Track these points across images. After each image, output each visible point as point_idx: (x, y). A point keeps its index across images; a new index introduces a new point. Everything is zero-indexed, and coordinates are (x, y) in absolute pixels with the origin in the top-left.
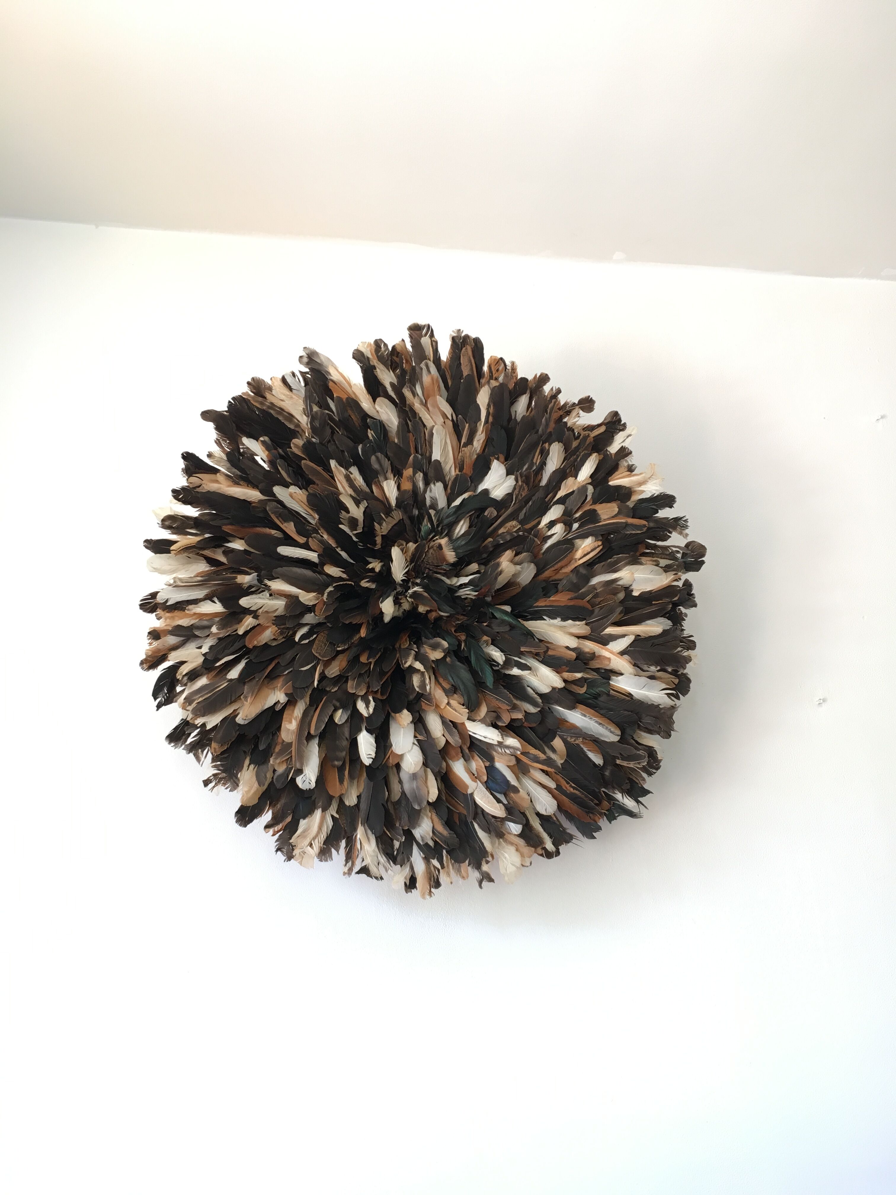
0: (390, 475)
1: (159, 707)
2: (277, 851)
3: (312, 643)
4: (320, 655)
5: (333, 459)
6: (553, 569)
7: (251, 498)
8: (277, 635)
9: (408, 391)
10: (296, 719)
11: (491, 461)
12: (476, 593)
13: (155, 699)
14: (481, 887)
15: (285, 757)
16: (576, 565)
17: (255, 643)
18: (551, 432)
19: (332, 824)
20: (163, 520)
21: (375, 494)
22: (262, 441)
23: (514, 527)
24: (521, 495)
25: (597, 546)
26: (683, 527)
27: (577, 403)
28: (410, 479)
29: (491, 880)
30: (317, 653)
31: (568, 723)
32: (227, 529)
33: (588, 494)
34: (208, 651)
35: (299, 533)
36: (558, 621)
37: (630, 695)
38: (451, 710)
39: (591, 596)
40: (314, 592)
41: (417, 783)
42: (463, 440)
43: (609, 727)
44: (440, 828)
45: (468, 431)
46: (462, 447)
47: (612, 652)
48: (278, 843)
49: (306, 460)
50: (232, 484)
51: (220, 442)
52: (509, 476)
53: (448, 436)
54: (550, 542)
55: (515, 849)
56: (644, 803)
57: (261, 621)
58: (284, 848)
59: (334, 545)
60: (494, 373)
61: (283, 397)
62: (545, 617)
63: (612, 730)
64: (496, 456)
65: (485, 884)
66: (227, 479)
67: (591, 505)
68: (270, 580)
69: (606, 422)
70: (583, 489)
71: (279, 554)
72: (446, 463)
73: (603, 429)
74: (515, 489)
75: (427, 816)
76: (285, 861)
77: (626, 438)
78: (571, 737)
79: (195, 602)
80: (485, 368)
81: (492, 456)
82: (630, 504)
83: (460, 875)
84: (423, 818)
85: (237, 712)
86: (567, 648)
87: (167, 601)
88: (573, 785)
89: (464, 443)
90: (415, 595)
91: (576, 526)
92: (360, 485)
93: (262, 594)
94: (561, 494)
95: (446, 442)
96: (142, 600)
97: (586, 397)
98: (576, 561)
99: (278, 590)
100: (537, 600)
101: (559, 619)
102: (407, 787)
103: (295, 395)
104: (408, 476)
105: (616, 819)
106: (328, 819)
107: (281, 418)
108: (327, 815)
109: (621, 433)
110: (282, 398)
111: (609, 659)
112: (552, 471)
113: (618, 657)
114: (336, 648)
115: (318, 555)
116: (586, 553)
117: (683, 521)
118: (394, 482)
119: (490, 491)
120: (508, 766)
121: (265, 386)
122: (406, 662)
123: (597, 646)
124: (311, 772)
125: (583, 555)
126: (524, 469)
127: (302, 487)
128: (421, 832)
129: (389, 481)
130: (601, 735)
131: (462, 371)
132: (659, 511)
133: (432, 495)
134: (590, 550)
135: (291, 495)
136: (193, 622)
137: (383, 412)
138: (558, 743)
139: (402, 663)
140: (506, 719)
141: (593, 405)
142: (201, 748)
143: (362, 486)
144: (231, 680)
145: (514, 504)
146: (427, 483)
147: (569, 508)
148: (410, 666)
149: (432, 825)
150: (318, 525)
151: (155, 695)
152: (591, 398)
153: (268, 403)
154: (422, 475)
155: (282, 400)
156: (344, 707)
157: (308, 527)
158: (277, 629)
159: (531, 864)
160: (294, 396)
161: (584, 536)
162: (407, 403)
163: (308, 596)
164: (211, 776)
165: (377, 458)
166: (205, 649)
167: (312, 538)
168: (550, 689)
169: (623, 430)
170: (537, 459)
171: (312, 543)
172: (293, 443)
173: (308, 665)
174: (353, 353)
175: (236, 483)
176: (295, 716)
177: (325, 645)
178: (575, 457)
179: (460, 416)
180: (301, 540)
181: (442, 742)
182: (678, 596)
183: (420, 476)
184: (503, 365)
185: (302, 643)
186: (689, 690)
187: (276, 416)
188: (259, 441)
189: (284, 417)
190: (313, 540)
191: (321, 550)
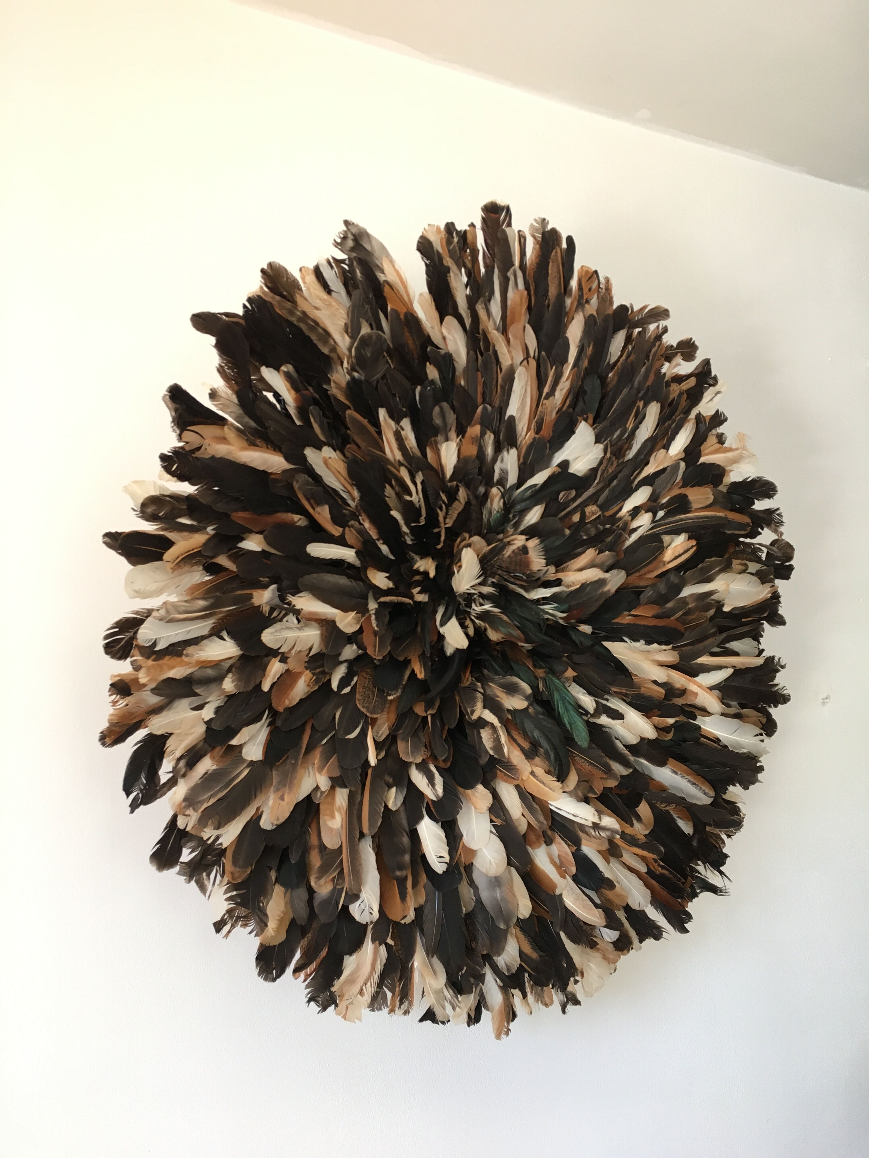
0: (453, 434)
1: (134, 806)
2: (309, 1001)
3: (354, 691)
4: (368, 711)
5: (382, 407)
6: (638, 574)
7: (273, 467)
8: (311, 685)
9: (482, 308)
10: (339, 810)
11: (577, 423)
12: (564, 615)
13: (128, 795)
14: (564, 1012)
15: (331, 874)
16: (664, 569)
17: (287, 702)
18: (649, 386)
19: (387, 956)
20: (144, 505)
21: (429, 460)
22: (284, 372)
23: (593, 514)
24: (607, 471)
25: (690, 546)
26: (778, 523)
27: (675, 345)
28: (476, 441)
29: (577, 1002)
30: (363, 707)
31: (654, 782)
32: (239, 517)
33: (679, 472)
34: (214, 716)
35: (334, 521)
36: (640, 645)
37: (718, 740)
38: (537, 782)
39: (681, 613)
40: (353, 611)
41: (501, 892)
42: (546, 390)
43: (703, 788)
44: (528, 950)
45: (551, 378)
46: (545, 399)
47: (700, 686)
48: (309, 990)
49: (351, 409)
50: (245, 444)
51: (225, 372)
52: (597, 444)
53: (529, 383)
54: (634, 537)
55: (602, 956)
56: (726, 874)
57: (292, 664)
58: (319, 997)
59: (375, 536)
60: (585, 292)
61: (318, 303)
62: (626, 639)
63: (706, 791)
64: (585, 416)
65: (570, 1007)
66: (239, 436)
67: (681, 488)
68: (293, 595)
69: (696, 372)
70: (675, 467)
71: (309, 555)
72: (520, 419)
73: (692, 381)
74: (601, 463)
75: (511, 934)
76: (318, 1013)
77: (714, 395)
78: (662, 802)
79: (195, 641)
80: (574, 283)
81: (580, 416)
82: (723, 488)
83: (542, 1001)
84: (508, 940)
85: (260, 811)
86: (655, 682)
87: (155, 644)
88: (662, 863)
89: (545, 395)
90: (484, 616)
91: (661, 514)
92: (411, 446)
93: (285, 619)
94: (649, 470)
95: (526, 391)
96: (106, 637)
97: (687, 340)
98: (664, 565)
99: (310, 613)
100: (618, 614)
101: (643, 642)
102: (485, 895)
103: (336, 300)
104: (473, 436)
105: (697, 897)
106: (382, 950)
107: (314, 338)
108: (380, 946)
109: (711, 388)
110: (317, 305)
111: (696, 694)
112: (643, 441)
113: (707, 692)
114: (386, 697)
115: (356, 553)
116: (677, 554)
117: (778, 515)
118: (455, 444)
119: (571, 462)
120: (599, 851)
121: (287, 278)
122: (473, 712)
123: (684, 677)
124: (371, 896)
125: (673, 557)
126: (615, 436)
127: (336, 447)
128: (506, 958)
129: (449, 442)
130: (692, 797)
131: (548, 285)
132: (756, 501)
133: (503, 466)
134: (682, 552)
135: (326, 463)
136: (189, 671)
137: (450, 340)
138: (644, 809)
139: (467, 712)
140: (598, 788)
141: (695, 352)
142: (205, 871)
143: (413, 449)
144: (252, 763)
145: (598, 483)
146: (498, 449)
147: (658, 490)
148: (480, 718)
149: (518, 946)
150: (359, 508)
151: (127, 790)
152: (694, 342)
153: (299, 311)
154: (492, 436)
155: (317, 308)
156: (397, 783)
157: (344, 511)
158: (312, 675)
159: (615, 970)
160: (334, 303)
161: (676, 532)
162: (481, 327)
163: (347, 617)
164: (224, 915)
165: (442, 409)
166: (208, 713)
167: (349, 527)
168: (638, 740)
169: (714, 385)
170: (630, 425)
171: (348, 535)
172: (332, 380)
173: (355, 729)
174: (419, 242)
175: (252, 444)
176: (337, 806)
177: (373, 692)
178: (670, 422)
179: (543, 353)
180: (336, 531)
181: (523, 828)
182: (768, 612)
183: (490, 439)
184: (597, 281)
185: (343, 692)
186: (775, 731)
187: (307, 332)
188: (281, 372)
189: (319, 336)
190: (350, 531)
191: (359, 545)
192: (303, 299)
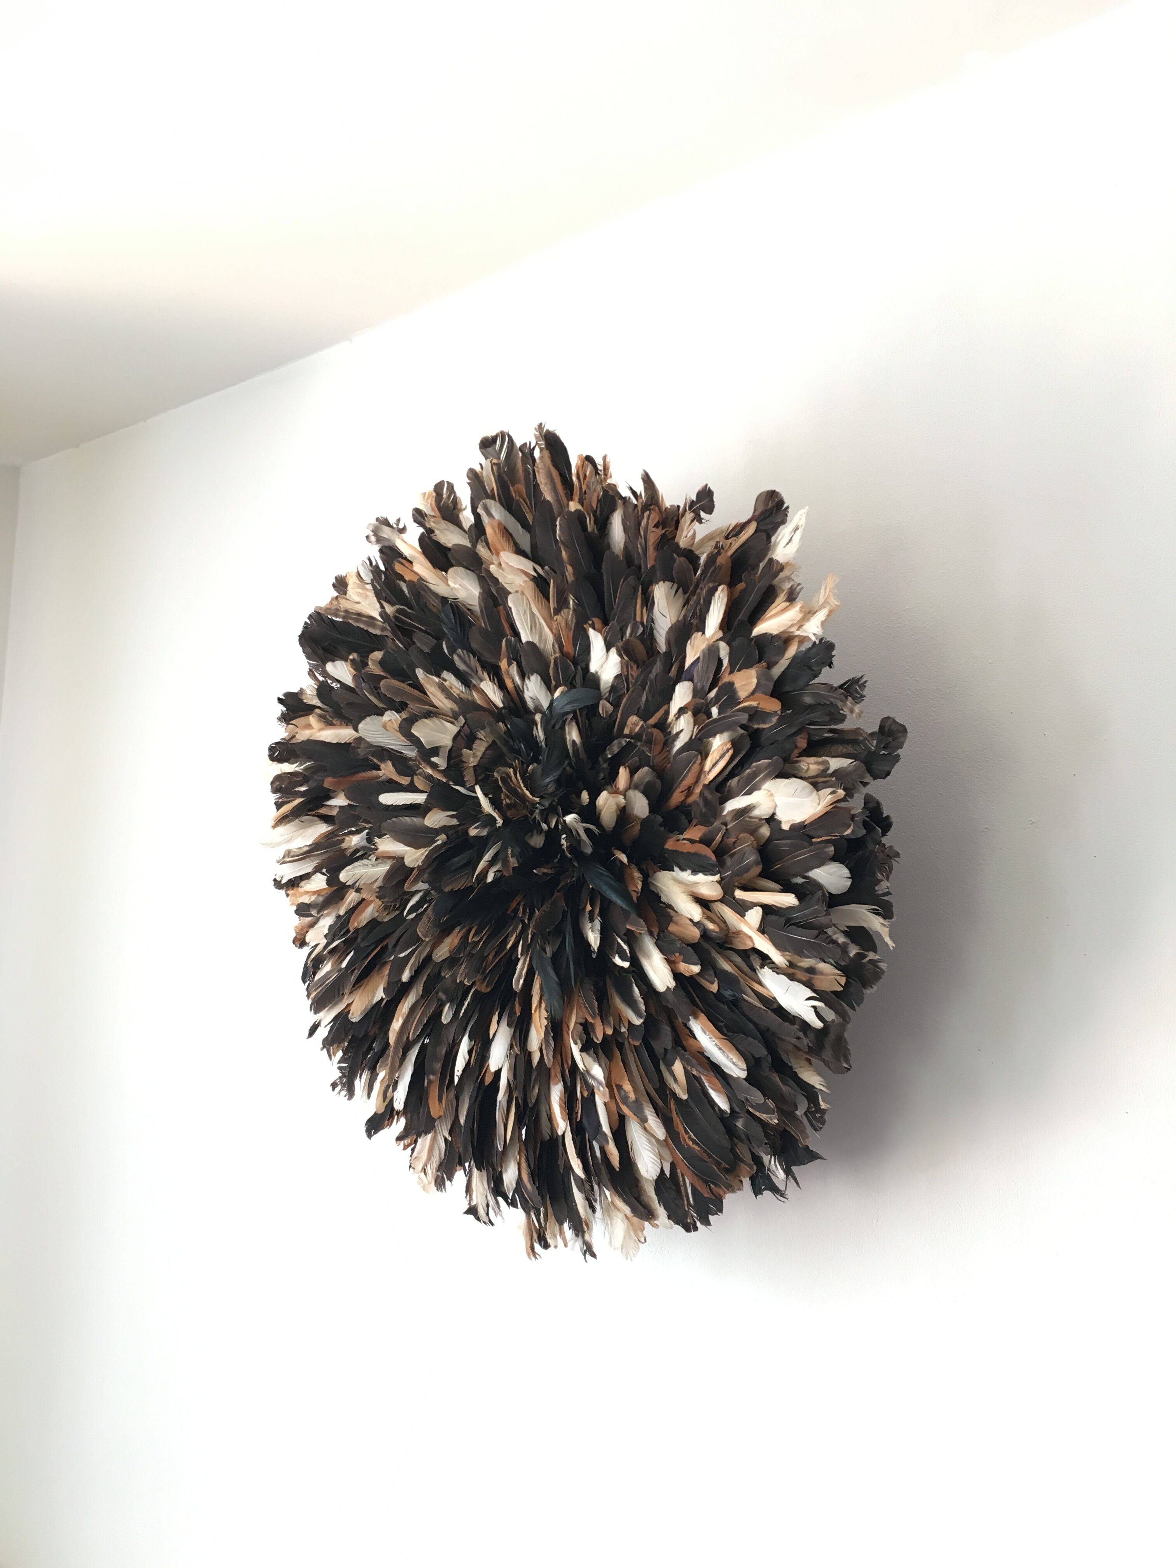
0: (484, 674)
3: (419, 917)
4: (422, 935)
5: (419, 668)
6: (680, 789)
7: (344, 739)
8: (380, 911)
9: (483, 547)
10: (403, 1016)
11: (587, 632)
14: (585, 1260)
16: (707, 782)
17: (356, 924)
18: (653, 566)
19: (445, 1146)
21: (479, 702)
22: (351, 660)
23: (636, 725)
24: (632, 676)
25: (728, 747)
26: (856, 698)
27: (694, 499)
28: (508, 674)
29: (593, 1255)
30: (422, 932)
31: (694, 1038)
32: (328, 782)
33: (721, 656)
34: (328, 932)
35: (400, 772)
36: (688, 875)
39: (721, 835)
40: (420, 848)
41: (499, 1115)
43: (731, 1056)
45: (554, 590)
46: (554, 615)
47: (750, 927)
49: (387, 678)
50: (324, 726)
51: (313, 672)
52: (611, 650)
53: (532, 604)
54: (677, 746)
55: (622, 1218)
56: (796, 1176)
57: (364, 895)
59: (444, 780)
61: (357, 599)
62: (675, 867)
63: (734, 1060)
64: (590, 622)
65: (589, 1257)
66: (321, 720)
67: (728, 675)
68: (378, 838)
69: (756, 513)
70: (712, 651)
71: (382, 804)
72: (544, 641)
73: (753, 528)
74: (622, 667)
77: (792, 534)
79: (307, 877)
80: (575, 476)
81: (586, 625)
82: (780, 667)
84: (511, 1162)
86: (691, 920)
88: (693, 1136)
89: (554, 609)
91: (715, 711)
92: (458, 692)
93: (367, 858)
94: (688, 662)
98: (705, 776)
99: (385, 852)
100: (666, 839)
101: (689, 871)
103: (370, 590)
104: (504, 670)
106: (440, 1140)
107: (362, 626)
108: (439, 1137)
109: (782, 527)
111: (750, 937)
112: (667, 629)
113: (759, 934)
115: (427, 796)
116: (714, 762)
118: (491, 683)
119: (600, 675)
121: (345, 584)
124: (402, 1089)
125: (711, 766)
126: (628, 635)
127: (399, 710)
129: (486, 682)
130: (725, 1066)
131: (542, 494)
133: (531, 693)
134: (718, 758)
135: (384, 726)
136: (312, 899)
137: (459, 587)
138: (678, 1069)
140: (599, 1034)
141: (717, 499)
145: (627, 690)
146: (523, 678)
147: (699, 686)
150: (418, 758)
152: (707, 490)
153: (342, 612)
154: (516, 665)
155: (358, 603)
157: (410, 762)
158: (381, 903)
160: (368, 594)
161: (719, 731)
162: (485, 566)
163: (415, 853)
164: (337, 1080)
165: (459, 656)
167: (416, 775)
168: (665, 987)
169: (785, 522)
170: (641, 615)
171: (419, 783)
172: (371, 659)
173: (407, 950)
174: (414, 514)
175: (329, 724)
178: (695, 596)
179: (546, 567)
180: (405, 781)
181: (536, 1060)
183: (515, 668)
184: (592, 466)
185: (411, 917)
187: (356, 624)
188: (349, 661)
189: (365, 623)
190: (419, 778)
191: (428, 790)
192: (345, 600)
